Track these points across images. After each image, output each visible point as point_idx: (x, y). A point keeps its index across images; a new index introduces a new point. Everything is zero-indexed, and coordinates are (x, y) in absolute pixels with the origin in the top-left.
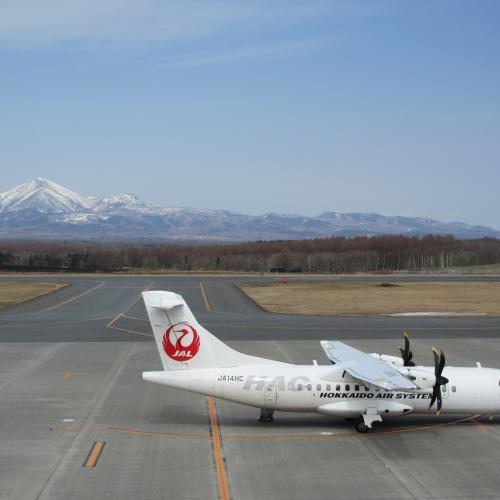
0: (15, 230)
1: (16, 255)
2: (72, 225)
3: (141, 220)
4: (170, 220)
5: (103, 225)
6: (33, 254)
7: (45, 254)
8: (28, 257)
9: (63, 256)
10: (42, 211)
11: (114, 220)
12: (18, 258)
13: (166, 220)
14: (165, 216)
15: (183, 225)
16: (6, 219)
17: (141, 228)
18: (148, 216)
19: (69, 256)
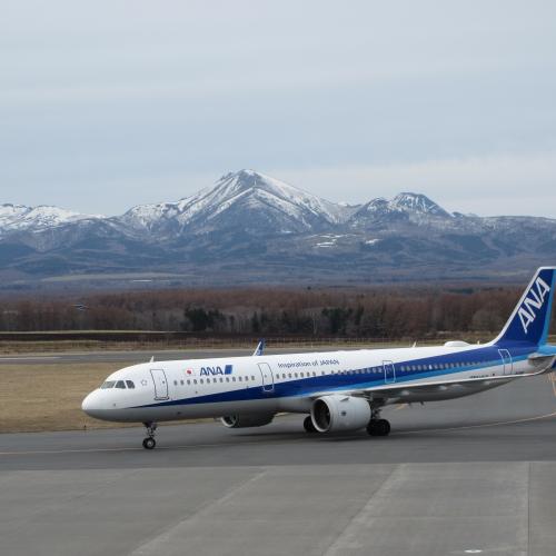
0: (205, 268)
1: (227, 313)
2: (311, 258)
3: (442, 242)
4: (496, 242)
5: (370, 255)
6: (259, 312)
7: (281, 311)
8: (250, 316)
9: (314, 313)
10: (253, 232)
11: (389, 244)
12: (232, 318)
13: (489, 243)
14: (486, 234)
15: (520, 251)
16: (189, 248)
17: (442, 258)
18: (453, 237)
19: (325, 312)
